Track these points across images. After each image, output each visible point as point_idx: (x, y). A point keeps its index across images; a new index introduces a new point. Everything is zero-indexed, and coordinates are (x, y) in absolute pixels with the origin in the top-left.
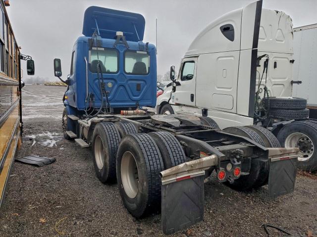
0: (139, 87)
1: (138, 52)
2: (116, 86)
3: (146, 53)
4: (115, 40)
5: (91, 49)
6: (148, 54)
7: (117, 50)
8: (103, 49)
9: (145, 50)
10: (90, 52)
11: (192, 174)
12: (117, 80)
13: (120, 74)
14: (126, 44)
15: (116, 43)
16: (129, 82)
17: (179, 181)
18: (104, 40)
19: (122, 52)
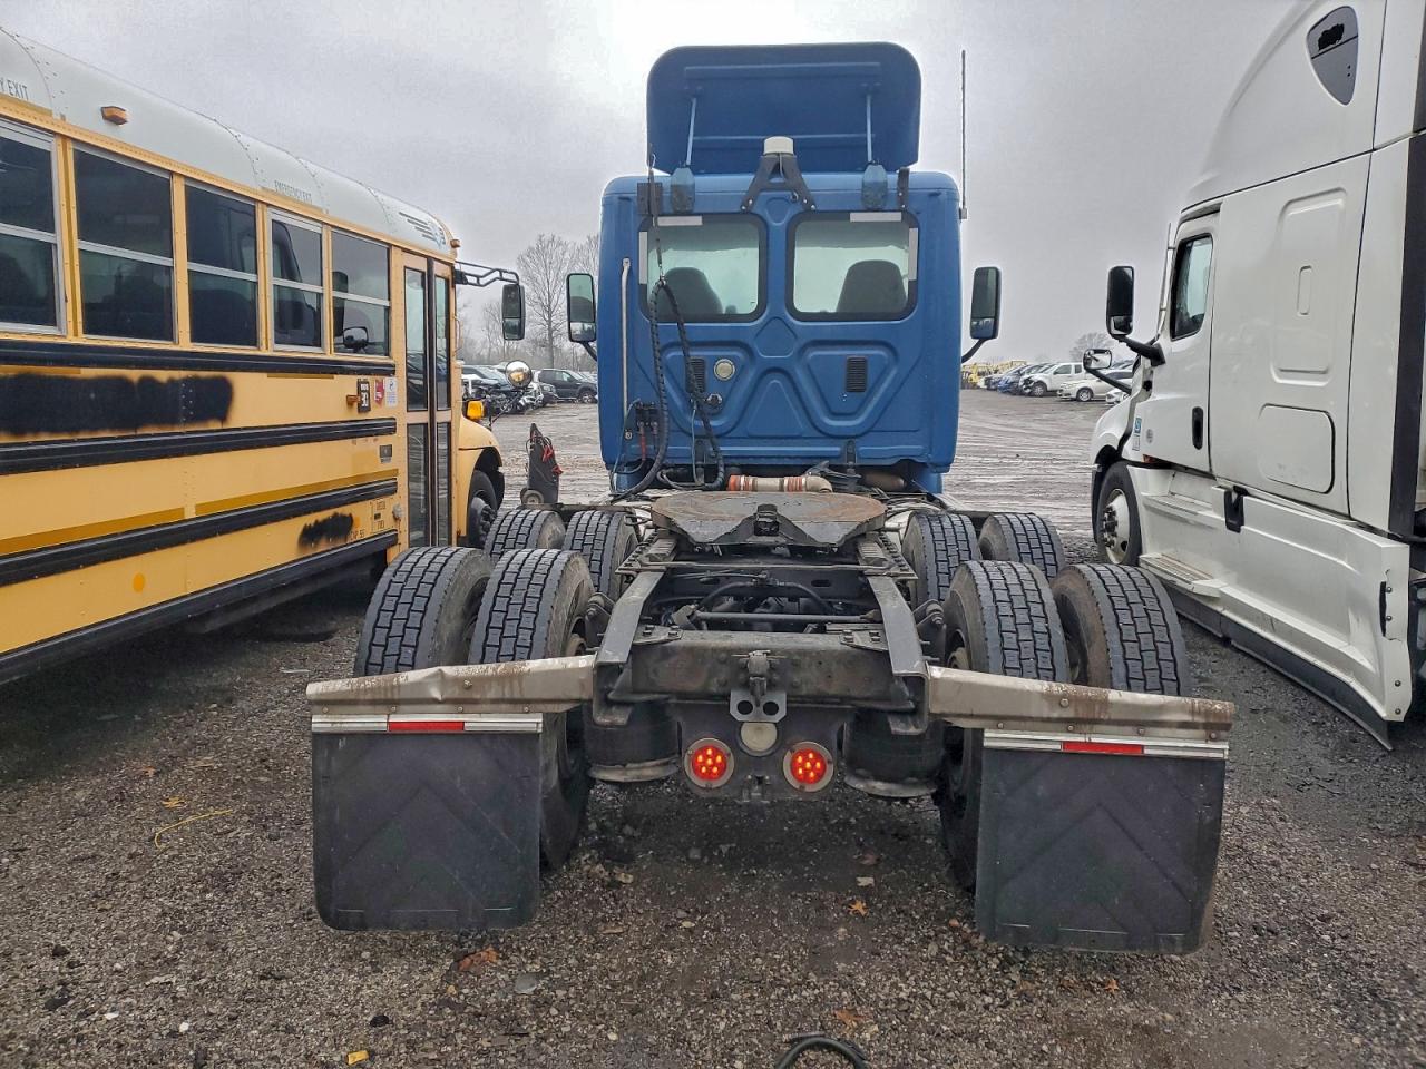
0: (857, 378)
1: (855, 217)
2: (751, 375)
3: (897, 217)
4: (750, 178)
5: (646, 225)
6: (910, 219)
7: (761, 218)
8: (697, 221)
9: (893, 204)
10: (643, 236)
11: (475, 721)
12: (756, 347)
13: (770, 320)
14: (800, 187)
15: (754, 191)
16: (813, 353)
17: (397, 733)
18: (706, 182)
19: (783, 223)
